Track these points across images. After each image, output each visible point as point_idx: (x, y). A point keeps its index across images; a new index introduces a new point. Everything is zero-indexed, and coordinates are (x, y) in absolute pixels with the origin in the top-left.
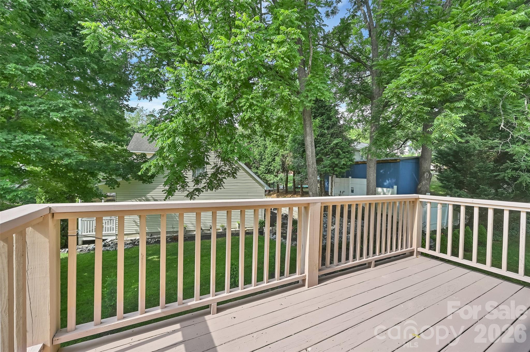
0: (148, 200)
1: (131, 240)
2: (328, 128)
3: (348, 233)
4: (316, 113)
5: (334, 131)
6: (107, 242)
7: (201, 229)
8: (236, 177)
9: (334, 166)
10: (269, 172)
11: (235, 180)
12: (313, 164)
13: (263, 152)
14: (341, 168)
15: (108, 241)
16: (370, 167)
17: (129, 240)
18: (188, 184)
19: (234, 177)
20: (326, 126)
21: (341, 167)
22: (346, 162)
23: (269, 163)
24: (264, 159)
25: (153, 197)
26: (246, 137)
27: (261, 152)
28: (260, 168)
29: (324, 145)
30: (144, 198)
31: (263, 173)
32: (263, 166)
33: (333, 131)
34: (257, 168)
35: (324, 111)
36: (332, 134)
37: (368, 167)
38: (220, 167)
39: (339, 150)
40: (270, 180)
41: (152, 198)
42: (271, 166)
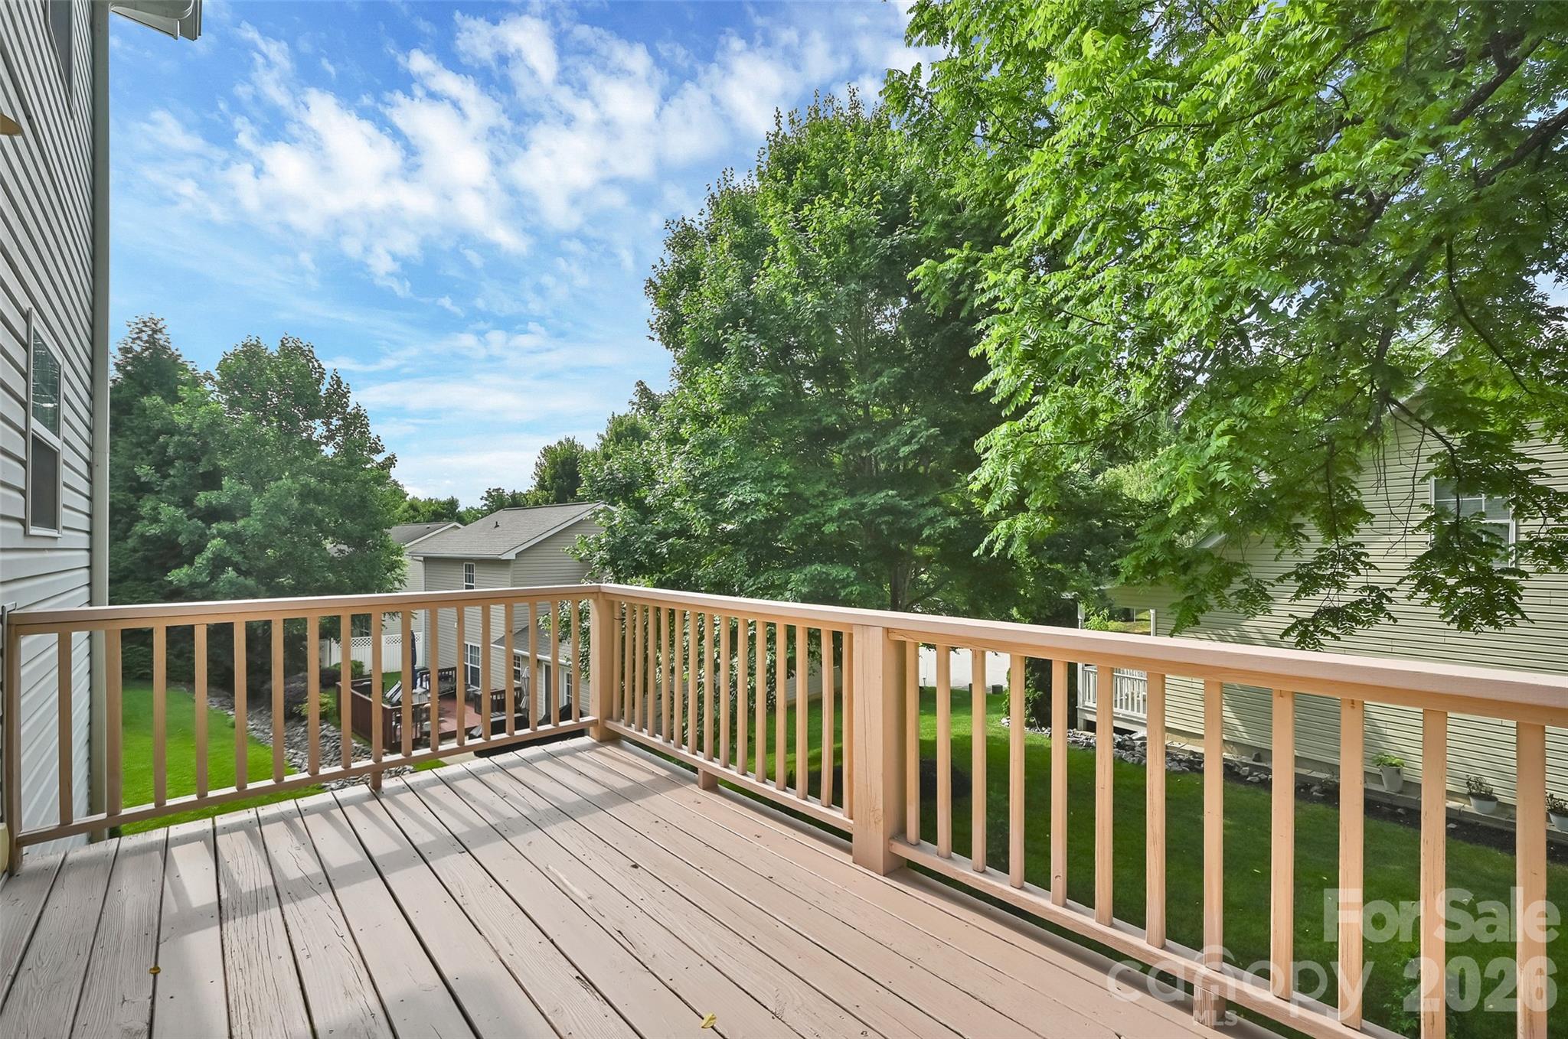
0: (1245, 640)
1: (1193, 753)
6: (1131, 739)
15: (1134, 737)
17: (1185, 751)
25: (1265, 631)
30: (1233, 633)
41: (1258, 636)
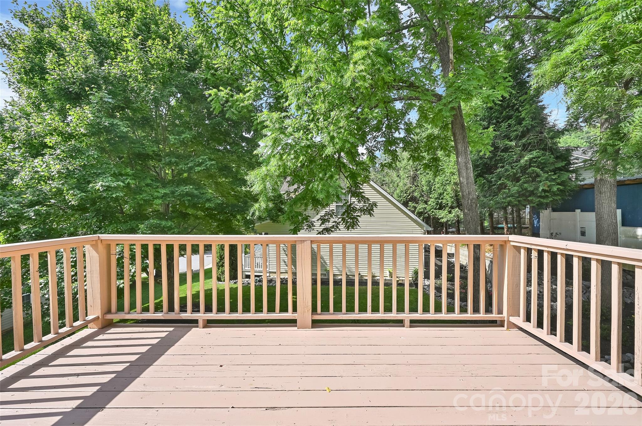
2: (518, 138)
3: (554, 299)
4: (498, 118)
5: (529, 141)
6: (261, 278)
7: (346, 274)
8: (373, 215)
9: (527, 194)
10: (441, 207)
11: (372, 219)
12: (469, 193)
13: (432, 181)
14: (541, 197)
16: (600, 193)
18: (314, 224)
19: (371, 214)
20: (513, 135)
21: (539, 195)
22: (548, 187)
23: (441, 194)
24: (434, 190)
26: (386, 166)
27: (430, 182)
28: (429, 203)
29: (510, 163)
31: (433, 208)
32: (432, 200)
33: (526, 141)
34: (426, 202)
35: (512, 113)
36: (524, 145)
37: (596, 192)
38: (351, 204)
39: (536, 169)
40: (442, 218)
42: (442, 199)
